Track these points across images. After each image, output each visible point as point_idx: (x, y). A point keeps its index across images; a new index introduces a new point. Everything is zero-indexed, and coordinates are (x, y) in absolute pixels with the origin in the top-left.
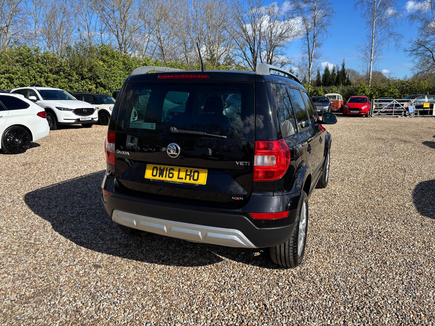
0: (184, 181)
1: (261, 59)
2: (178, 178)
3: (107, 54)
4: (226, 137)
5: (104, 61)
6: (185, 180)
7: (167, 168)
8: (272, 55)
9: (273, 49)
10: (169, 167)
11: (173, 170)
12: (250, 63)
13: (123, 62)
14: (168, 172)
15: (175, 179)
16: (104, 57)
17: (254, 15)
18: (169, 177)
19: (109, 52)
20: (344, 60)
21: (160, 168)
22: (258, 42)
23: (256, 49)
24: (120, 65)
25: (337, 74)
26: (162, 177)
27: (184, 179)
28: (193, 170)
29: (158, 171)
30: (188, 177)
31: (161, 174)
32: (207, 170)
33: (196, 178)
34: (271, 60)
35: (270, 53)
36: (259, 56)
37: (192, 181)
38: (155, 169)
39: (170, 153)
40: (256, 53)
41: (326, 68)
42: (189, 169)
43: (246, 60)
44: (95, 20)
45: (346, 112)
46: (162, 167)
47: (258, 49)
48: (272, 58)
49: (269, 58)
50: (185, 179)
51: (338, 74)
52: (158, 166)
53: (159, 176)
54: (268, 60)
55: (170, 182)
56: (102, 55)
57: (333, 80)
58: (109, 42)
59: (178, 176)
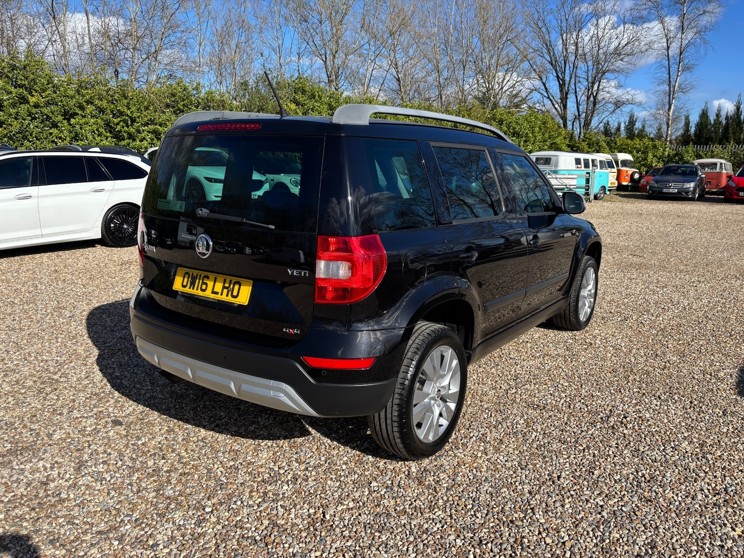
0: (218, 297)
1: (576, 97)
2: (213, 292)
3: (304, 92)
4: (273, 227)
5: (297, 103)
6: (221, 297)
7: (201, 275)
8: (598, 87)
9: (602, 76)
10: (204, 274)
11: (208, 278)
12: (554, 103)
13: (329, 104)
14: (201, 281)
15: (208, 294)
16: (299, 97)
17: (567, 17)
18: (202, 290)
19: (307, 89)
20: (740, 95)
21: (193, 274)
22: (572, 66)
23: (567, 79)
24: (323, 109)
25: (724, 122)
26: (193, 289)
27: (220, 294)
28: (235, 279)
29: (190, 279)
30: (225, 291)
31: (193, 284)
32: (251, 282)
33: (235, 293)
34: (595, 98)
35: (593, 83)
36: (572, 91)
37: (230, 299)
38: (187, 276)
39: (198, 251)
40: (567, 86)
41: (703, 110)
42: (228, 278)
43: (548, 98)
44: (291, 38)
45: (731, 194)
46: (195, 272)
47: (571, 78)
48: (597, 93)
49: (592, 93)
50: (222, 295)
51: (727, 122)
52: (191, 271)
53: (190, 288)
54: (588, 98)
55: (202, 298)
56: (295, 93)
57: (716, 132)
58: (309, 72)
59: (213, 289)
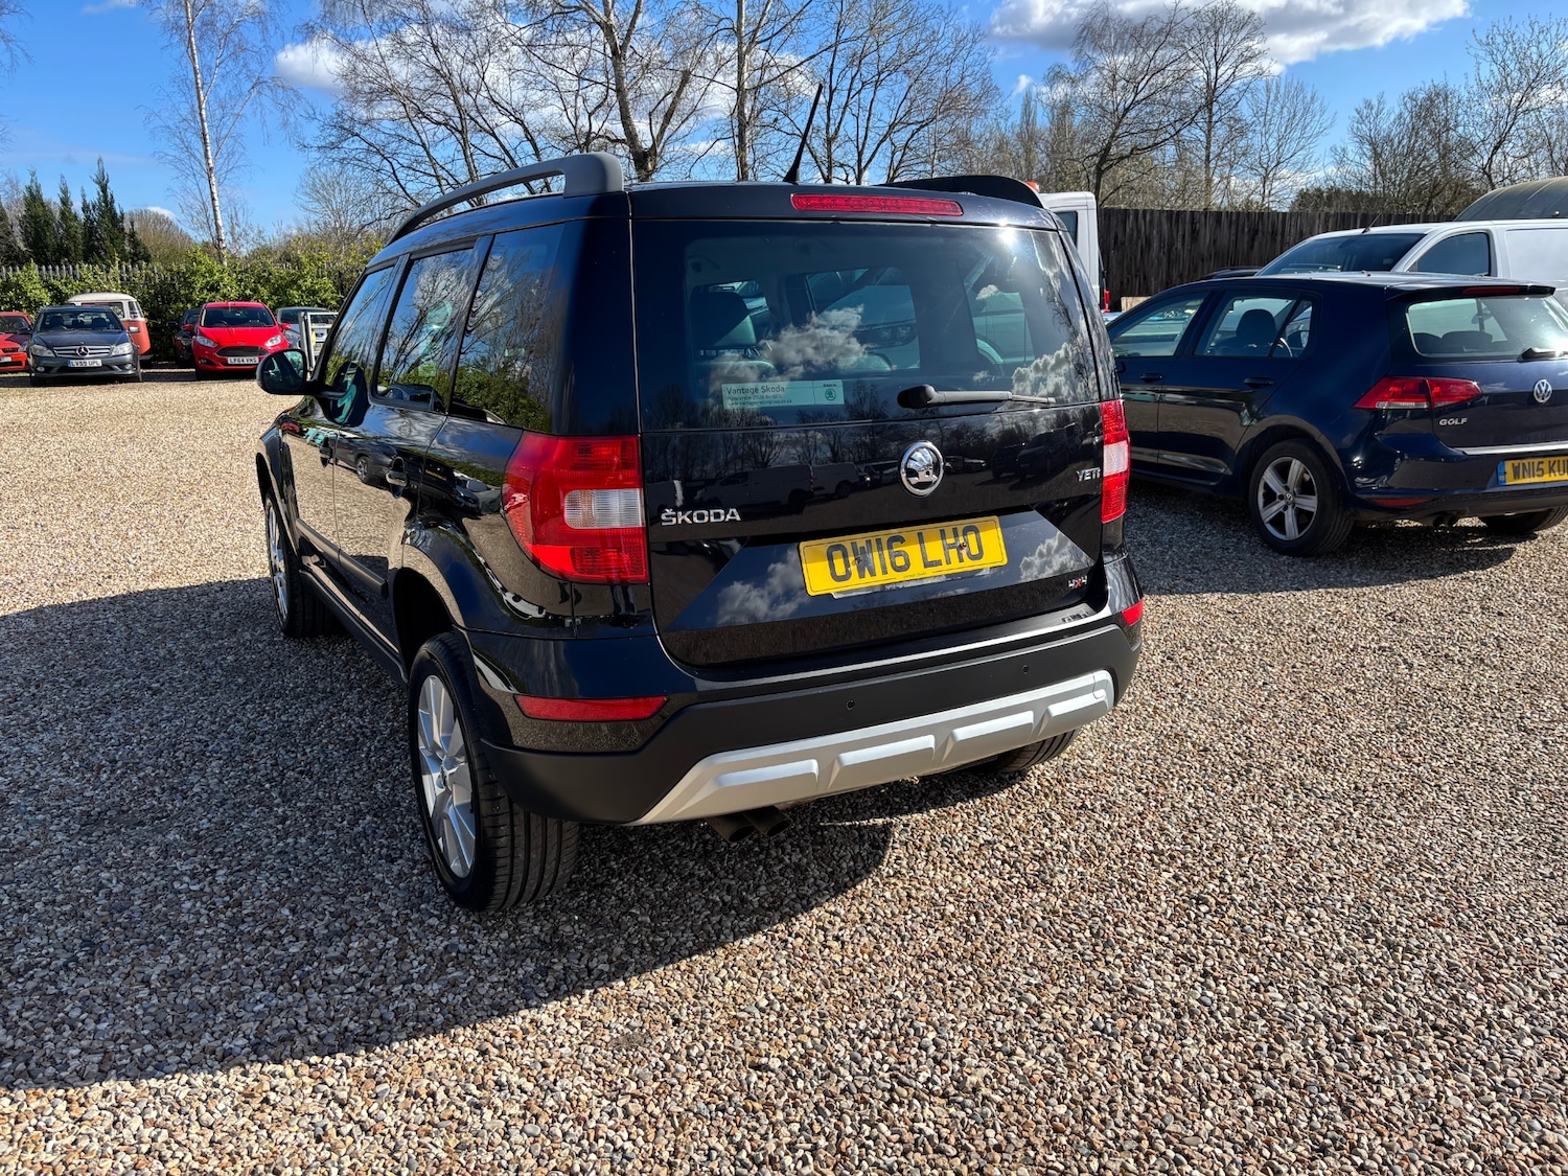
0: (945, 569)
2: (927, 565)
6: (949, 566)
7: (879, 541)
10: (884, 535)
11: (901, 540)
14: (886, 552)
18: (898, 569)
20: (100, 161)
21: (854, 545)
26: (873, 574)
27: (944, 562)
28: (961, 524)
29: (851, 559)
30: (953, 553)
31: (864, 565)
32: (996, 518)
33: (975, 551)
37: (968, 565)
38: (837, 554)
39: (914, 480)
41: (29, 189)
42: (948, 526)
46: (860, 540)
50: (949, 562)
52: (846, 541)
53: (862, 576)
55: (904, 586)
59: (924, 558)
